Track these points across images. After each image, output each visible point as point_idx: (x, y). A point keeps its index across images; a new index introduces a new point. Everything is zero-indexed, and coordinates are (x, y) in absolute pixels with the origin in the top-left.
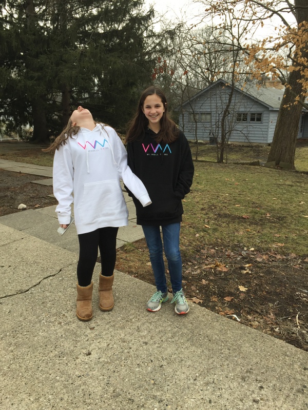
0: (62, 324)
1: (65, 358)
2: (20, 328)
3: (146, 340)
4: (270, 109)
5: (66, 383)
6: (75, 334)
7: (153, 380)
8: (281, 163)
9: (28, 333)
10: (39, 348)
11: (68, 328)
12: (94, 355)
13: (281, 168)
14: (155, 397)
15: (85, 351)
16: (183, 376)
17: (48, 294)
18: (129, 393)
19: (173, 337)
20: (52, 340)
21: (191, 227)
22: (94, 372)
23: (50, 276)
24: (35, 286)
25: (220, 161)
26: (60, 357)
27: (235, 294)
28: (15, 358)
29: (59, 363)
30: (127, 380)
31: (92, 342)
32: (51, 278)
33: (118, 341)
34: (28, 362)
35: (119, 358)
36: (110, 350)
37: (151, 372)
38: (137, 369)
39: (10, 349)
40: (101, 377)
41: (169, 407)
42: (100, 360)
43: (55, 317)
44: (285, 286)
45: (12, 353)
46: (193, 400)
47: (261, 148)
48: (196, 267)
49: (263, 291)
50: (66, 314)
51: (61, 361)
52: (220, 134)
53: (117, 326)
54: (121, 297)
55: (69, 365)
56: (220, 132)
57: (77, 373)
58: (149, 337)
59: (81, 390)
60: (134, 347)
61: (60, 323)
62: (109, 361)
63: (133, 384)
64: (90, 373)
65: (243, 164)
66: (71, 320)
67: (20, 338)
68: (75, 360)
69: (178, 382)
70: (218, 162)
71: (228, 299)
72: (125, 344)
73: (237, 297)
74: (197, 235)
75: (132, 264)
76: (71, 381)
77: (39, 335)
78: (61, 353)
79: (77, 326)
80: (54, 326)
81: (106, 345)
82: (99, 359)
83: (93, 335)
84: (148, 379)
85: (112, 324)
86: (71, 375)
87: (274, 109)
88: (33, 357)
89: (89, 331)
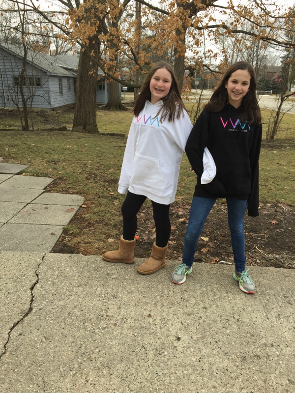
0: (118, 324)
1: (166, 353)
2: (83, 348)
3: (202, 305)
4: (48, 74)
5: (198, 372)
6: (142, 327)
7: (248, 333)
8: (88, 126)
9: (100, 349)
10: (131, 357)
11: (129, 325)
12: (185, 338)
13: (89, 132)
14: (265, 345)
15: (172, 338)
16: (260, 320)
17: (61, 303)
18: (249, 352)
19: (215, 295)
20: (131, 343)
21: (99, 197)
22: (204, 351)
23: (35, 284)
24: (32, 301)
25: (26, 128)
26: (160, 354)
27: (206, 245)
28: (124, 379)
29: (168, 360)
30: (233, 343)
31: (166, 327)
32: (38, 285)
33: (184, 317)
34: (140, 374)
35: (204, 329)
36: (189, 327)
37: (239, 328)
38: (228, 331)
39: (105, 373)
40: (214, 352)
41: (281, 346)
42: (194, 338)
43: (103, 322)
44: (226, 228)
45: (113, 376)
46: (286, 333)
47: (46, 113)
48: (147, 233)
49: (218, 236)
50: (108, 314)
51: (167, 357)
52: (20, 100)
53: (165, 305)
54: (132, 278)
55: (178, 356)
56: (20, 97)
57: (194, 359)
58: (200, 302)
59: (217, 371)
60: (202, 315)
61: (115, 325)
62: (201, 336)
63: (241, 344)
64: (203, 353)
65: (51, 130)
66: (120, 317)
67: (99, 358)
68: (176, 350)
69: (263, 326)
70: (23, 130)
71: (204, 250)
72: (192, 316)
73: (209, 246)
74: (116, 204)
75: (96, 245)
76: (200, 369)
77: (112, 345)
78: (157, 350)
79: (135, 320)
80: (113, 330)
81: (180, 324)
82: (192, 338)
83: (159, 321)
84: (244, 335)
85: (159, 304)
86: (192, 363)
87: (52, 74)
88: (138, 367)
89: (151, 320)
